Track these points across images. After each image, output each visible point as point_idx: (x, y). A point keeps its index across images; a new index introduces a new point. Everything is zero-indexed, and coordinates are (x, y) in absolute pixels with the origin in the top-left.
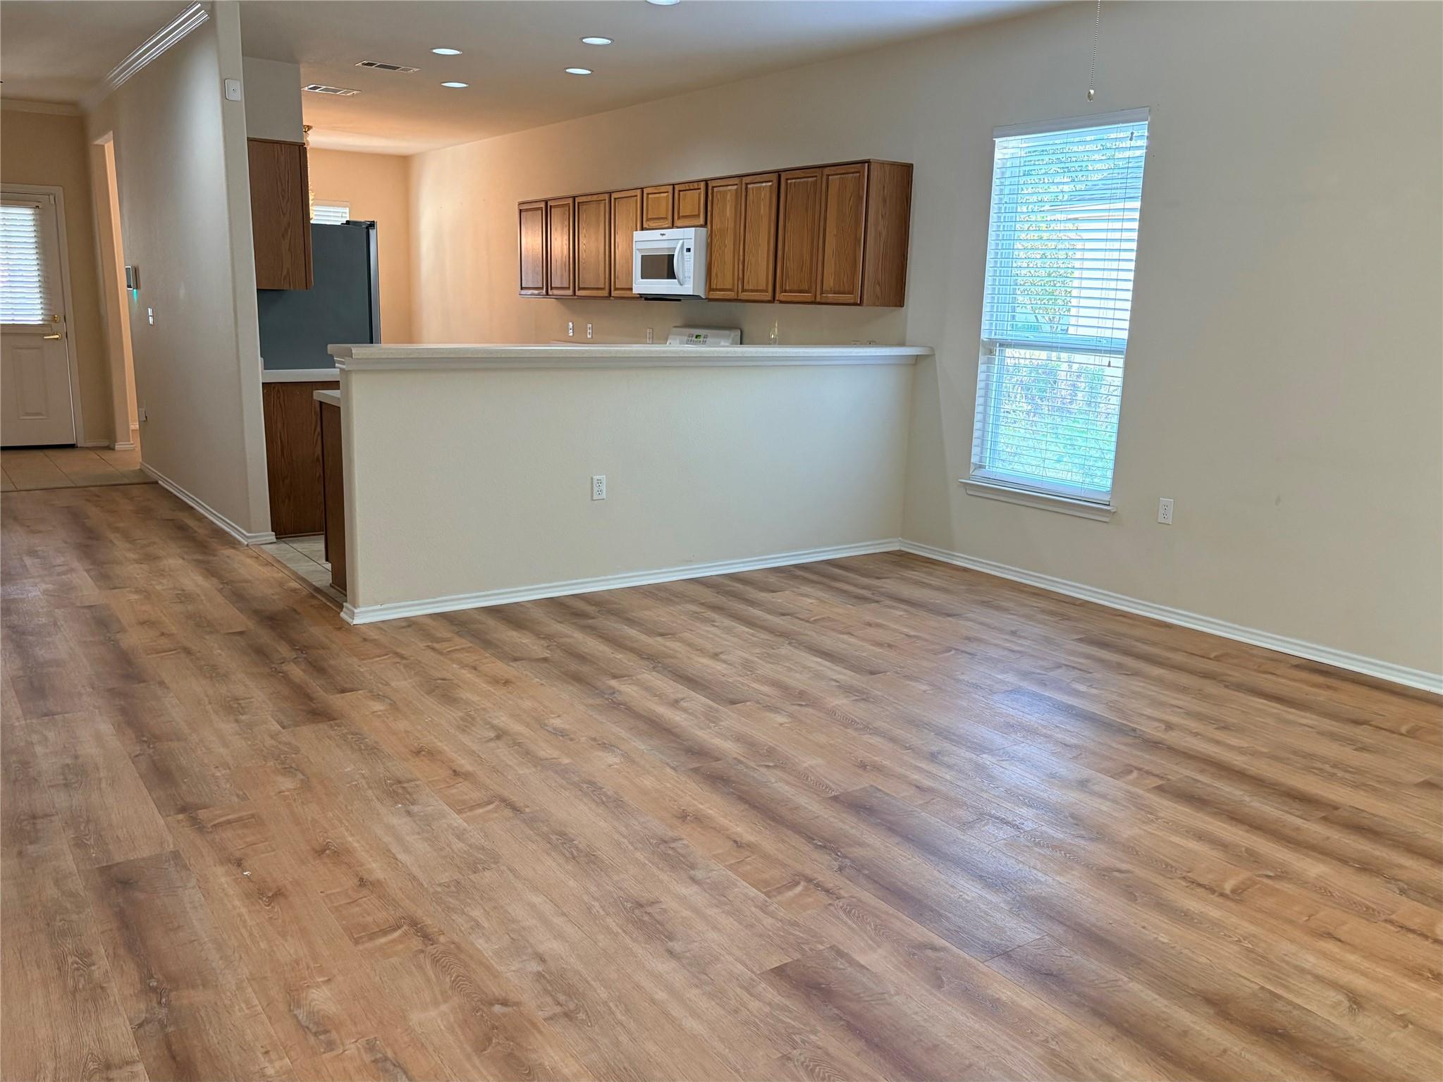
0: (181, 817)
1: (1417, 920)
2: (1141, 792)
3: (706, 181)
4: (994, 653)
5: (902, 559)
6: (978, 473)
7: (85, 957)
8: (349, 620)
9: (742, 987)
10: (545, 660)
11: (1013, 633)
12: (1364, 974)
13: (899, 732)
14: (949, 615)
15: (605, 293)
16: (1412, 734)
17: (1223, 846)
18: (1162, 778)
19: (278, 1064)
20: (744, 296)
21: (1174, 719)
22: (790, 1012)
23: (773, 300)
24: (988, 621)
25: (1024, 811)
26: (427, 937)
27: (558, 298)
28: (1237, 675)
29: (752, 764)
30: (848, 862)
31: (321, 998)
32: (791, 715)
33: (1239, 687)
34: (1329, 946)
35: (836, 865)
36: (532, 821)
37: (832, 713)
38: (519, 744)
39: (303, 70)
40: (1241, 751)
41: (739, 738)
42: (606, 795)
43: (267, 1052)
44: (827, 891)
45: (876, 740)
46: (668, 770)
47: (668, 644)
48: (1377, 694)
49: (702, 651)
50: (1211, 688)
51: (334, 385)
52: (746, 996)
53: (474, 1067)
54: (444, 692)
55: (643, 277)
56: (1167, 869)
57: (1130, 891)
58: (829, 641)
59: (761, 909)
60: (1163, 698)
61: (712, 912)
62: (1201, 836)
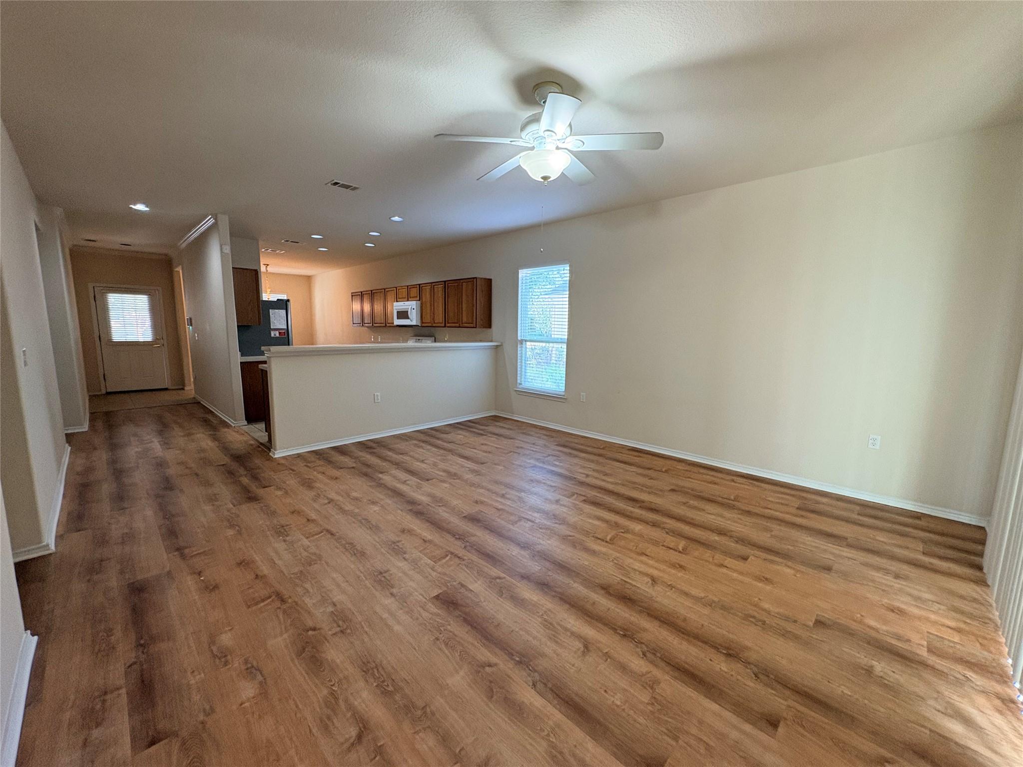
0: (176, 553)
1: (673, 544)
2: (577, 503)
3: (419, 285)
4: (528, 452)
5: (495, 418)
6: (521, 386)
7: (110, 632)
8: (272, 456)
9: (421, 607)
10: (353, 468)
11: (534, 444)
12: (656, 568)
13: (490, 487)
14: (511, 439)
15: (384, 325)
16: (666, 471)
17: (606, 521)
18: (584, 496)
19: (198, 677)
20: (434, 325)
21: (590, 473)
22: (440, 616)
23: (445, 326)
24: (525, 440)
25: (536, 515)
26: (283, 601)
27: (367, 327)
28: (609, 454)
29: (433, 505)
30: (468, 544)
31: (226, 639)
32: (450, 483)
33: (610, 459)
34: (644, 558)
35: (463, 546)
36: (338, 540)
37: (466, 481)
38: (338, 505)
39: (261, 243)
40: (612, 483)
41: (429, 495)
42: (372, 524)
43: (193, 672)
44: (459, 557)
45: (482, 491)
46: (399, 511)
47: (404, 458)
48: (654, 458)
49: (418, 460)
50: (601, 460)
51: (265, 362)
52: (422, 611)
53: (295, 665)
54: (308, 484)
55: (398, 319)
56: (587, 533)
57: (575, 544)
58: (468, 452)
59: (431, 569)
60: (586, 465)
61: (411, 573)
62: (599, 518)
